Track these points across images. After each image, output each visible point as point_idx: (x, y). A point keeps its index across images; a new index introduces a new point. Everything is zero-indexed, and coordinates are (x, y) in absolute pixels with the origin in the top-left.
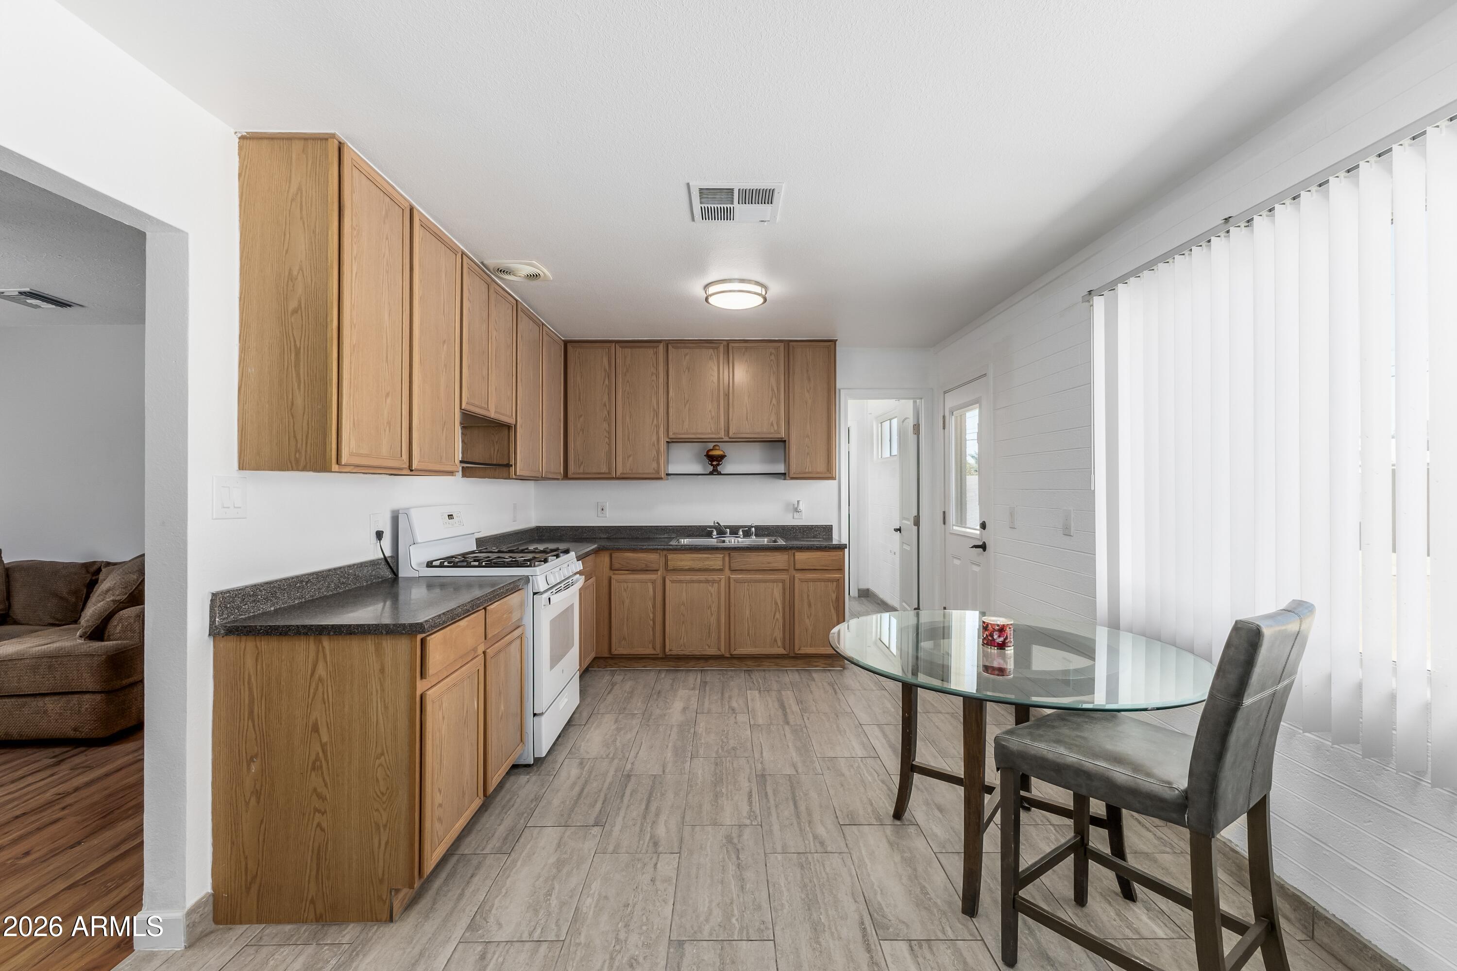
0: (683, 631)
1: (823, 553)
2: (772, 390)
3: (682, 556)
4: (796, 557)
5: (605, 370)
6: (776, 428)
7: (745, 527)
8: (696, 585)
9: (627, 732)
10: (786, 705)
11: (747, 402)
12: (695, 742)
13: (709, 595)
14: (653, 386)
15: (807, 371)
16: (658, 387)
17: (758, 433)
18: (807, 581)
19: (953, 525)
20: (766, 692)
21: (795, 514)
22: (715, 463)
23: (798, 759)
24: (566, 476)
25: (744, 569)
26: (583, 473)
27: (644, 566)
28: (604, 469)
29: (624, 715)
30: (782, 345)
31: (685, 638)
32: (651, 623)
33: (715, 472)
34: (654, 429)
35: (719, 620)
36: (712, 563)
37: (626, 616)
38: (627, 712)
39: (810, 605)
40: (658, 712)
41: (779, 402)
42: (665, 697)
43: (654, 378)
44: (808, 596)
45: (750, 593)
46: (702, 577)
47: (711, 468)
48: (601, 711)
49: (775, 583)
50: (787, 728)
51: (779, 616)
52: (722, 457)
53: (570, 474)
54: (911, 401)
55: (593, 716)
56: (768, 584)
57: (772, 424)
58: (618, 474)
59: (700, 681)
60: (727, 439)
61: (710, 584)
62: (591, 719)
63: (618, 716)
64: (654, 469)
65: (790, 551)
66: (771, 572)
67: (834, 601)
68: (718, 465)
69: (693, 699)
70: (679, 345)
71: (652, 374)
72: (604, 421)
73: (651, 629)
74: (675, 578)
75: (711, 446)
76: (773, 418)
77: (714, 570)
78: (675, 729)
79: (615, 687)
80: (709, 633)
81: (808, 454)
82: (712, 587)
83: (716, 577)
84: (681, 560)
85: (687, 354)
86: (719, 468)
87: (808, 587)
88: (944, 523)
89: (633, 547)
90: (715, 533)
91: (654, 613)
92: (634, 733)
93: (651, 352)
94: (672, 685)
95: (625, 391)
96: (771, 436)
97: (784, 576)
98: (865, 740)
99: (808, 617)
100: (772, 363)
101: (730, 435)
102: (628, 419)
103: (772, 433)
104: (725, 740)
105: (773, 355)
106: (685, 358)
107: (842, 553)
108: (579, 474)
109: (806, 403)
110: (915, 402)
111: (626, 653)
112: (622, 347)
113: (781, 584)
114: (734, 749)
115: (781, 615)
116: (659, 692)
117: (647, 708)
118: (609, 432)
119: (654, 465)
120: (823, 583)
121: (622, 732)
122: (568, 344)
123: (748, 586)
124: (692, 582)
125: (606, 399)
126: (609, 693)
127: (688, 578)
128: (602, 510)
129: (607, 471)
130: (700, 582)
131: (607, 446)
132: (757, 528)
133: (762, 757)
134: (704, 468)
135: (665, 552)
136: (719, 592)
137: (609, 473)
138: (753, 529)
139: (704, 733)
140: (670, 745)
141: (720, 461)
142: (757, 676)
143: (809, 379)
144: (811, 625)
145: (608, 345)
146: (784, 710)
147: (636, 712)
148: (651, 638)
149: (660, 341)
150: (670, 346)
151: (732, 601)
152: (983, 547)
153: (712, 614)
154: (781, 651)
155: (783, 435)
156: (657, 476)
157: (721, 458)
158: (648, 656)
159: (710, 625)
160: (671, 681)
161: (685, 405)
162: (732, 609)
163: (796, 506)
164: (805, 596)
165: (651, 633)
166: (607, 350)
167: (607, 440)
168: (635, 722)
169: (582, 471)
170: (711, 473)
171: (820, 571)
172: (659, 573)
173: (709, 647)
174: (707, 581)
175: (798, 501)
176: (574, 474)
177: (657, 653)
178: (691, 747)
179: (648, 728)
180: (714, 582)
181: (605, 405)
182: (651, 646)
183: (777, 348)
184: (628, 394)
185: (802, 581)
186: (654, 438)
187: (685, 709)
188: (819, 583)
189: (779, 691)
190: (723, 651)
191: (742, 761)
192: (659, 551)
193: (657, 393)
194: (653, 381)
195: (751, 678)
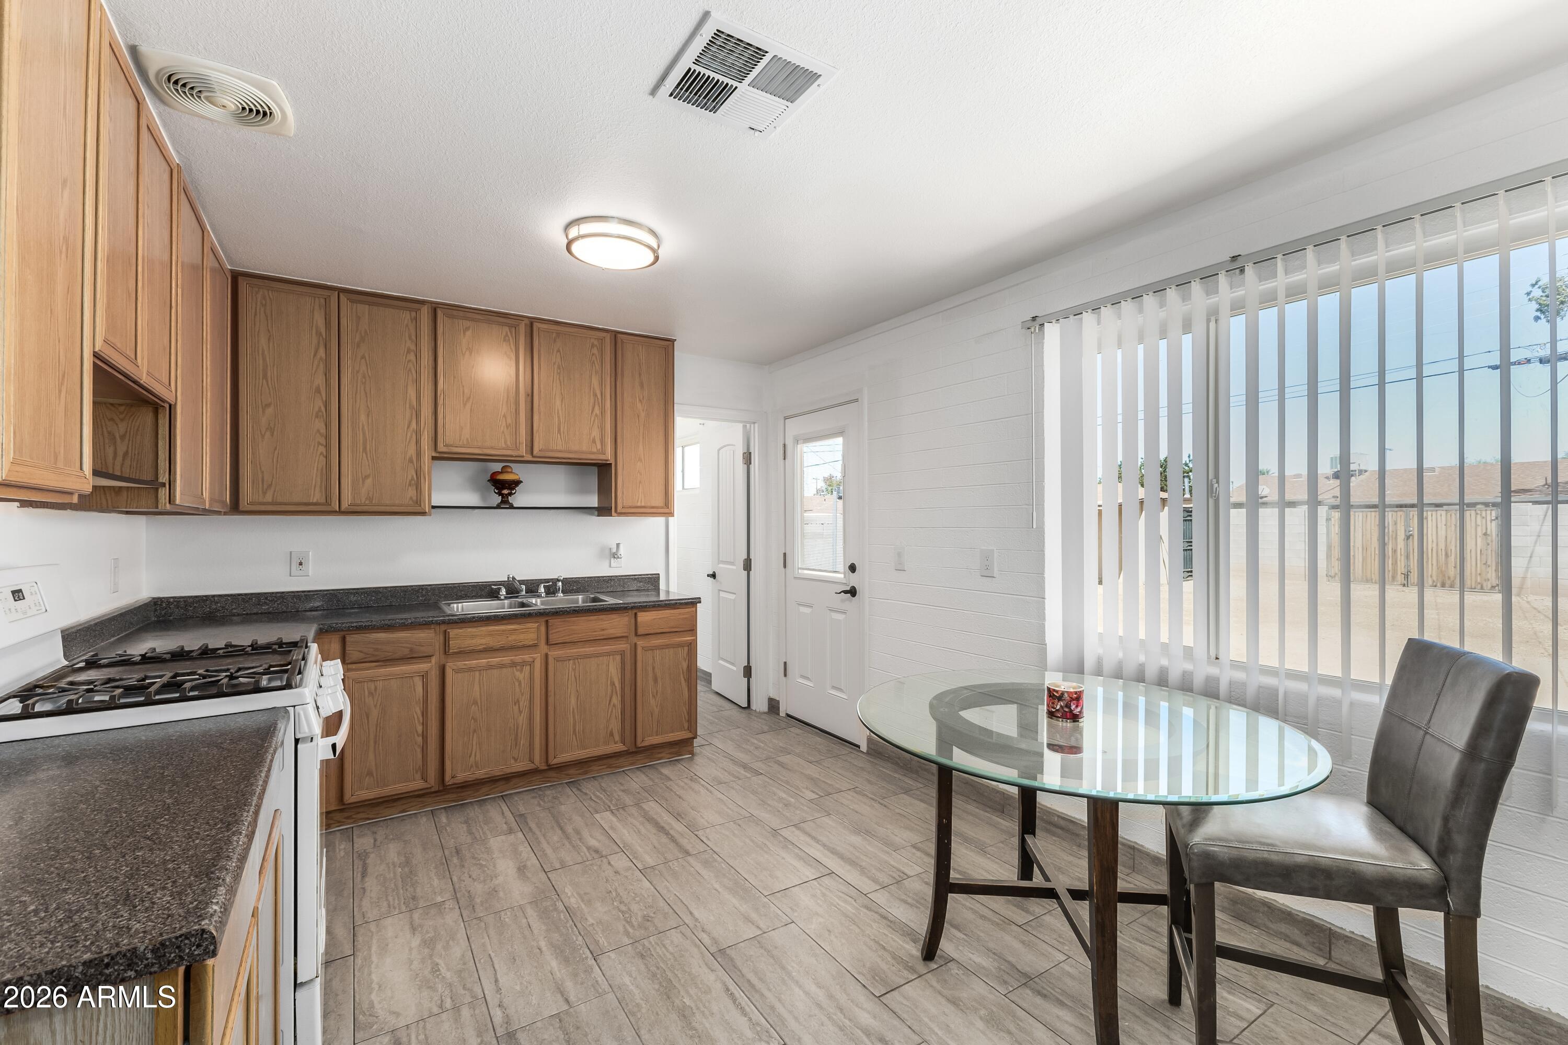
0: (474, 743)
1: (672, 611)
2: (595, 395)
3: (474, 630)
4: (639, 619)
5: (319, 334)
6: (599, 447)
7: (547, 581)
8: (495, 672)
9: (448, 943)
10: (663, 824)
11: (560, 408)
12: (579, 925)
13: (517, 684)
14: (410, 370)
15: (640, 374)
16: (418, 373)
17: (576, 452)
18: (653, 649)
19: (798, 569)
20: (621, 810)
21: (612, 559)
22: (506, 492)
23: (745, 906)
24: (235, 507)
25: (568, 641)
26: (272, 504)
27: (406, 651)
28: (317, 496)
29: (420, 911)
30: (608, 337)
31: (478, 754)
32: (420, 740)
33: (505, 504)
34: (411, 437)
35: (531, 718)
36: (522, 637)
37: (372, 736)
38: (422, 904)
39: (656, 680)
40: (478, 889)
41: (603, 413)
42: (474, 858)
43: (412, 357)
44: (654, 668)
45: (577, 675)
46: (506, 659)
47: (498, 499)
48: (372, 915)
49: (611, 657)
50: (689, 858)
51: (616, 700)
52: (517, 483)
53: (243, 505)
54: (741, 425)
55: (360, 931)
56: (601, 658)
57: (594, 441)
58: (345, 506)
59: (511, 815)
60: (529, 458)
61: (518, 668)
62: (360, 939)
63: (411, 917)
64: (411, 498)
65: (630, 612)
66: (605, 642)
67: (685, 671)
68: (510, 494)
69: (521, 848)
70: (455, 313)
71: (409, 351)
72: (317, 417)
73: (419, 750)
74: (460, 664)
75: (497, 467)
76: (596, 433)
77: (524, 647)
78: (530, 911)
79: (369, 861)
80: (516, 739)
81: (640, 482)
82: (521, 671)
83: (527, 657)
84: (473, 637)
85: (467, 329)
86: (510, 499)
87: (653, 657)
88: (785, 567)
89: (386, 622)
90: (503, 592)
91: (425, 724)
92: (464, 943)
93: (406, 316)
94: (470, 833)
95: (358, 372)
96: (593, 457)
97: (623, 646)
98: (797, 851)
99: (653, 696)
100: (594, 358)
101: (535, 453)
102: (363, 417)
103: (594, 453)
104: (623, 908)
105: (595, 348)
106: (464, 334)
107: (694, 609)
108: (264, 504)
109: (638, 416)
110: (745, 427)
111: (372, 797)
112: (352, 301)
113: (618, 658)
114: (647, 918)
115: (620, 698)
116: (458, 852)
117: (457, 887)
118: (327, 437)
119: (412, 492)
120: (672, 650)
121: (439, 946)
122: (240, 279)
123: (574, 664)
124: (490, 667)
125: (320, 380)
126: (364, 875)
127: (483, 662)
128: (301, 564)
129: (323, 501)
130: (501, 666)
131: (323, 459)
132: (566, 581)
133: (697, 920)
134: (484, 498)
135: (443, 627)
136: (531, 678)
137: (328, 502)
138: (560, 584)
139: (583, 906)
140: (543, 944)
141: (514, 489)
142: (590, 787)
143: (642, 385)
144: (657, 706)
145: (326, 293)
146: (666, 834)
147: (439, 899)
148: (420, 763)
149: (423, 302)
150: (439, 313)
151: (551, 688)
152: (853, 592)
153: (520, 712)
154: (620, 747)
155: (608, 456)
156: (418, 509)
157: (513, 485)
158: (411, 794)
159: (518, 728)
160: (465, 826)
161: (465, 405)
162: (551, 700)
163: (614, 550)
164: (650, 669)
165: (420, 756)
166: (322, 301)
167: (322, 449)
168: (451, 918)
169: (270, 500)
170: (498, 507)
171: (668, 635)
172: (433, 660)
173: (516, 760)
174: (513, 664)
175: (618, 545)
176: (251, 504)
177: (429, 786)
178: (580, 938)
179: (483, 924)
180: (524, 664)
181: (318, 391)
182: (418, 776)
183: (602, 340)
184: (364, 377)
185: (645, 649)
186: (412, 451)
187: (522, 870)
188: (667, 650)
189: (637, 805)
190: (538, 762)
191: (675, 936)
192: (432, 626)
193: (417, 381)
194: (409, 361)
195: (586, 794)
